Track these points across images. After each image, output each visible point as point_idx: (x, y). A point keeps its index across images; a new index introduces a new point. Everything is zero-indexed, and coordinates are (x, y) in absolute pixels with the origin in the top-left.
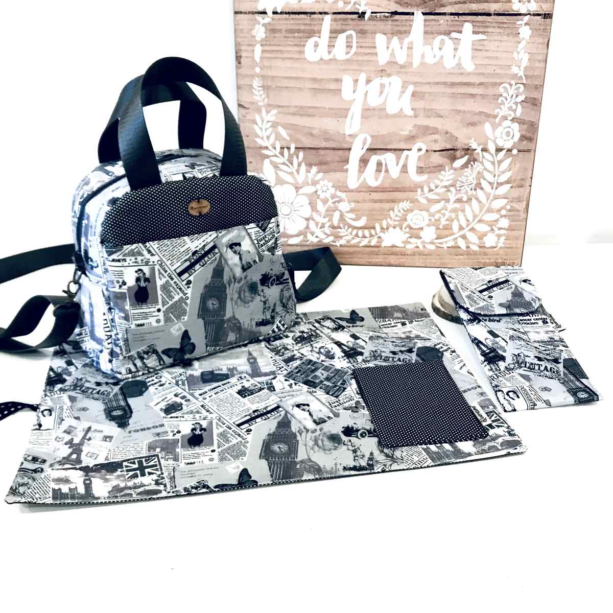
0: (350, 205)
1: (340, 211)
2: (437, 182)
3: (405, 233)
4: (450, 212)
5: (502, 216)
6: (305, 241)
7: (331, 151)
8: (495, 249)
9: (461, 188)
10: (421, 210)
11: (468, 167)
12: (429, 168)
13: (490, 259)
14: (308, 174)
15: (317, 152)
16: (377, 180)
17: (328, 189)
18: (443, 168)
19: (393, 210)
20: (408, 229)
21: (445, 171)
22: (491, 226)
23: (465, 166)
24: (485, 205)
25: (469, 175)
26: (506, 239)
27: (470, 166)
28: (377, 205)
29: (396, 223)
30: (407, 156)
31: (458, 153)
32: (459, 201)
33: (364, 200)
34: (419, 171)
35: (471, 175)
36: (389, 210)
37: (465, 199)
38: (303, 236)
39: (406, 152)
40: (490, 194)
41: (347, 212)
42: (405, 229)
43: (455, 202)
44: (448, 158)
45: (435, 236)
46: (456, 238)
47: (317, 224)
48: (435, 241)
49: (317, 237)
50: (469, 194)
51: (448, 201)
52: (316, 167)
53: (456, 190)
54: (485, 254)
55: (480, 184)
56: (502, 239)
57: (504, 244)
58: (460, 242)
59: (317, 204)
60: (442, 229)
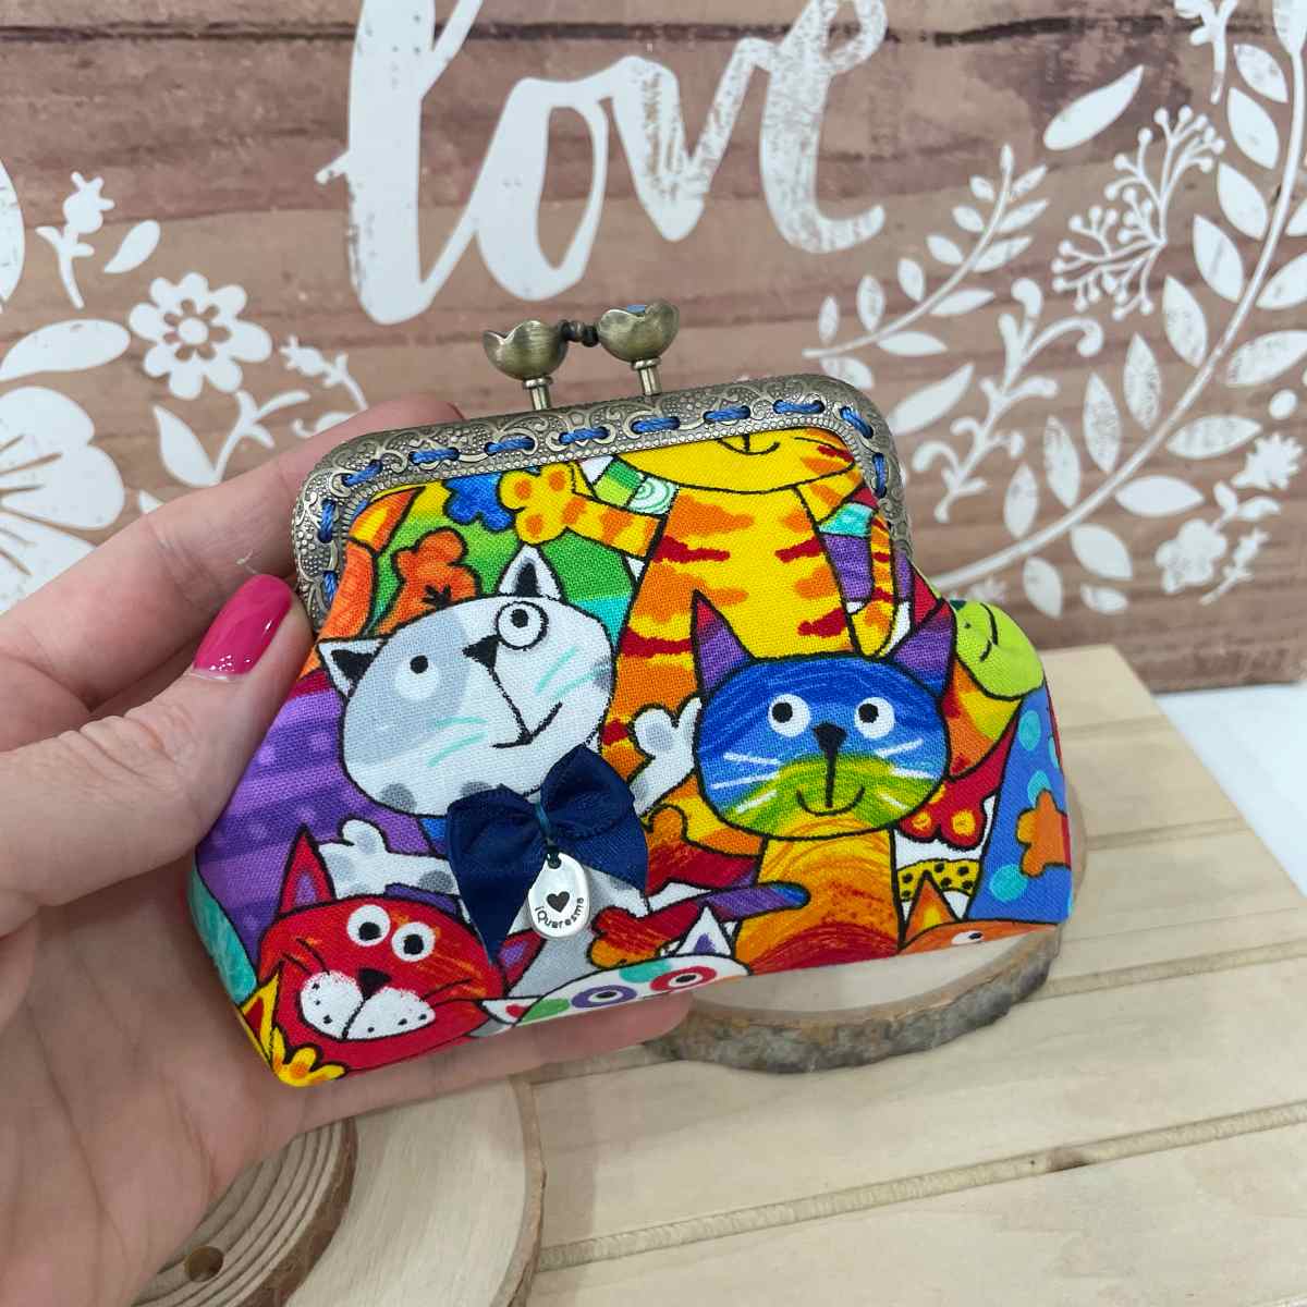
2: (943, 249)
4: (996, 426)
5: (1270, 427)
7: (197, 46)
8: (1207, 599)
9: (1079, 284)
11: (1131, 147)
12: (896, 157)
13: (1171, 647)
14: (46, 232)
15: (85, 64)
16: (554, 251)
17: (220, 334)
18: (982, 155)
21: (995, 176)
22: (1204, 485)
23: (1118, 136)
24: (1193, 372)
25: (1130, 195)
26: (1265, 546)
27: (1145, 136)
30: (759, 79)
31: (1087, 53)
32: (1058, 357)
34: (832, 186)
35: (1143, 195)
37: (1090, 345)
39: (750, 51)
40: (1233, 307)
43: (1034, 367)
44: (1020, 86)
46: (1019, 565)
50: (1119, 314)
51: (991, 360)
52: (98, 183)
53: (1049, 295)
54: (1157, 626)
55: (1188, 249)
56: (1250, 546)
57: (1252, 565)
58: (1034, 580)
59: (154, 434)
60: (944, 525)
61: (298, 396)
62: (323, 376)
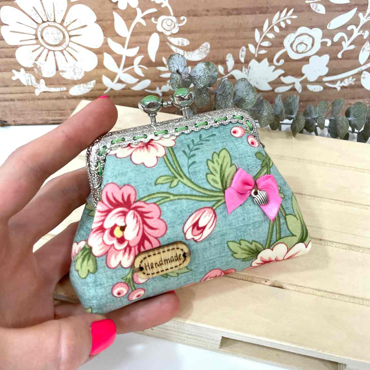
0: (179, 22)
1: (160, 34)
3: (277, 68)
4: (361, 28)
6: (100, 90)
10: (311, 28)
19: (261, 29)
20: (282, 62)
28: (232, 20)
29: (263, 52)
33: (208, 11)
36: (253, 29)
38: (94, 81)
41: (174, 35)
42: (278, 61)
45: (326, 70)
46: (360, 73)
47: (118, 59)
48: (325, 79)
49: (120, 81)
51: (363, 7)
58: (364, 78)
59: (113, 20)
60: (340, 59)
61: (154, 10)
62: (162, 4)
